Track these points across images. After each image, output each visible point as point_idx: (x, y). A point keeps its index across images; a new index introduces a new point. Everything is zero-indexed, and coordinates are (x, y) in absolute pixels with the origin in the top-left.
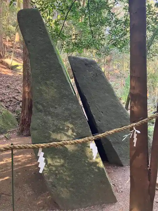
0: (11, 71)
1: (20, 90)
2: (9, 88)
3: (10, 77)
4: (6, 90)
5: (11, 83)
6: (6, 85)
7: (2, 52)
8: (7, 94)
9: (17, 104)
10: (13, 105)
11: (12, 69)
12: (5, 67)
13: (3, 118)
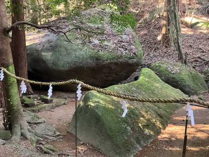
0: (190, 29)
1: (204, 49)
2: (191, 47)
3: (191, 36)
4: (188, 50)
5: (192, 42)
6: (188, 45)
7: (181, 11)
8: (191, 54)
9: (204, 64)
10: (199, 66)
11: (191, 28)
12: (184, 26)
13: (193, 79)
